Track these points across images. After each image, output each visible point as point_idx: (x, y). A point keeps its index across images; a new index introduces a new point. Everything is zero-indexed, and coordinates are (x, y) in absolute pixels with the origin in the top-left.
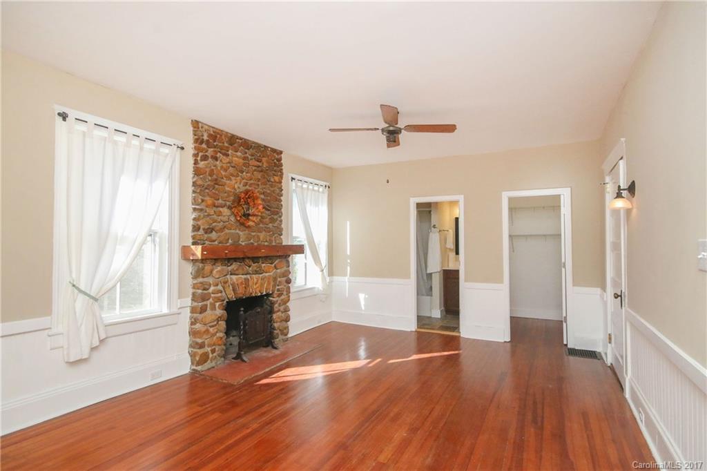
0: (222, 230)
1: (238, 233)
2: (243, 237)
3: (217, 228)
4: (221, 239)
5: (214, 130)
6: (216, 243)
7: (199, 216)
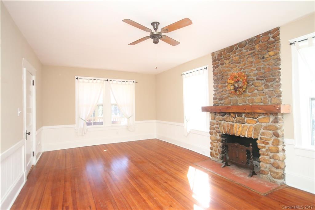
0: (226, 98)
1: (236, 99)
2: (240, 101)
3: (224, 98)
4: (226, 102)
5: (220, 51)
6: (224, 105)
7: (216, 93)
